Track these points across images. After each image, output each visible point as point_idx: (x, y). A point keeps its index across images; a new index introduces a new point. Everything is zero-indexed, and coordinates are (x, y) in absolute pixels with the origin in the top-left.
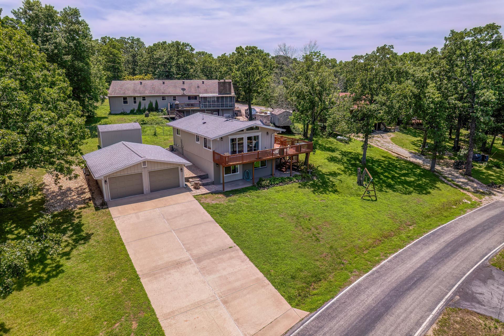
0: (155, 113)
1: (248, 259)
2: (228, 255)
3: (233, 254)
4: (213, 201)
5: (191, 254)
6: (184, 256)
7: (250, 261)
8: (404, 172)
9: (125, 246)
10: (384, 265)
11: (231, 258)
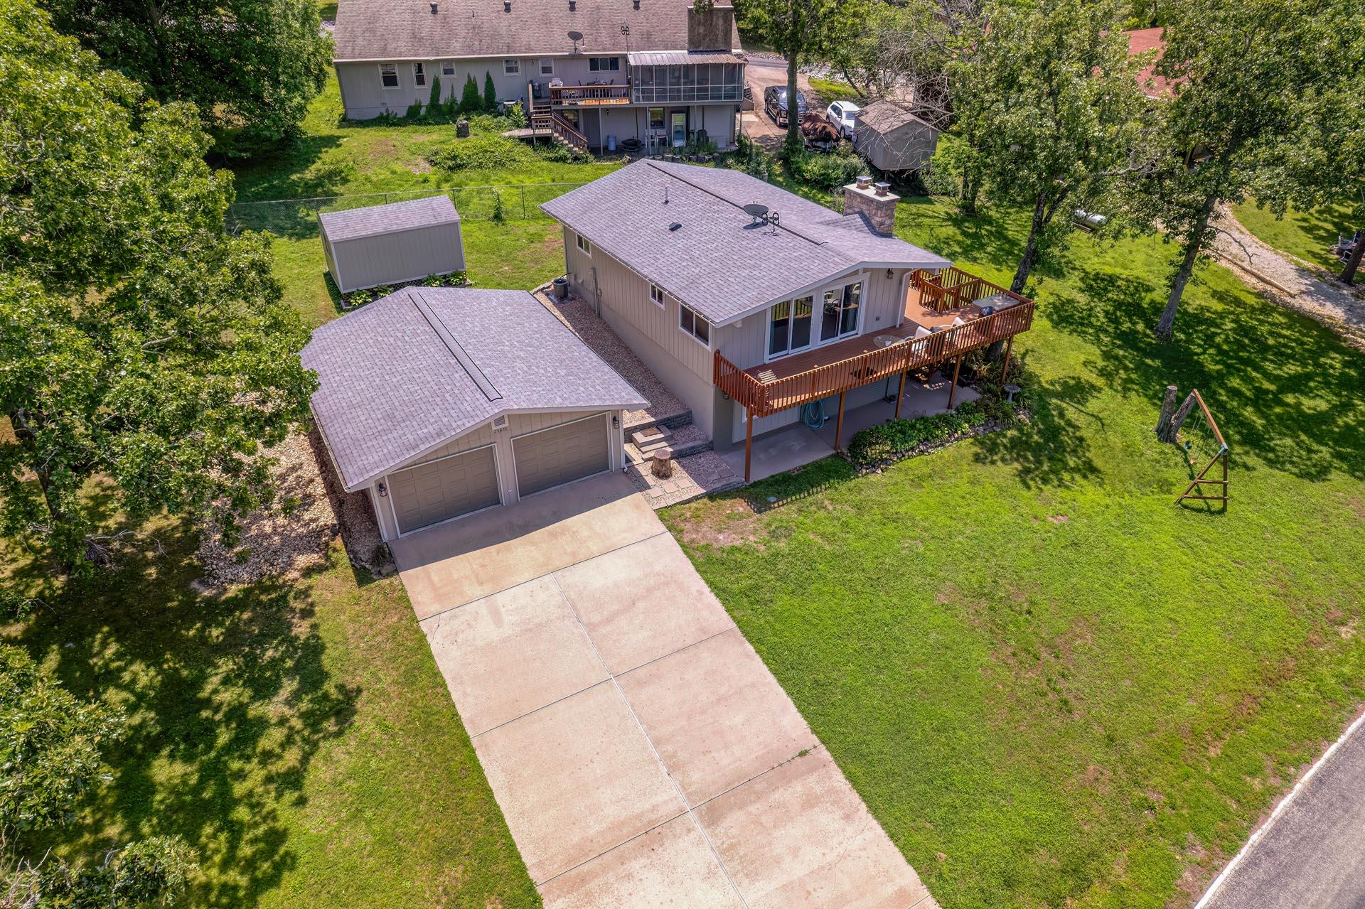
0: (486, 119)
1: (863, 806)
2: (798, 787)
3: (813, 782)
4: (720, 531)
5: (684, 786)
6: (666, 797)
7: (870, 816)
8: (1292, 369)
9: (473, 751)
10: (1283, 822)
11: (810, 802)
